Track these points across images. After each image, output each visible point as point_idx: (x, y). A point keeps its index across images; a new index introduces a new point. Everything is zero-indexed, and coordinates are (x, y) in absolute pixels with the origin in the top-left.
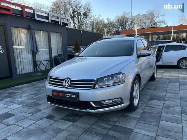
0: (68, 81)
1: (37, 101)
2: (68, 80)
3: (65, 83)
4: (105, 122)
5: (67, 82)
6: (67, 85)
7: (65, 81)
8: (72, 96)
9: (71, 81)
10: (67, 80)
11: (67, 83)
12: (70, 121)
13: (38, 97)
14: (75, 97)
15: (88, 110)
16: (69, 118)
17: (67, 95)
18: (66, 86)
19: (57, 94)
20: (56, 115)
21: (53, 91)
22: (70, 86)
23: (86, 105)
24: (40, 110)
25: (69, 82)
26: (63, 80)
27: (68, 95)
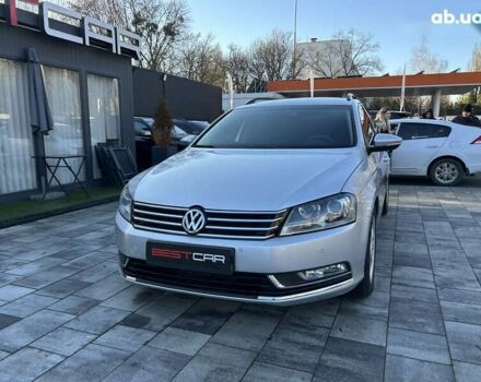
0: (200, 216)
1: (77, 276)
2: (198, 212)
3: (190, 220)
4: (302, 330)
5: (193, 218)
6: (195, 228)
7: (189, 215)
8: (214, 258)
9: (208, 215)
10: (194, 213)
11: (196, 221)
12: (202, 330)
13: (75, 264)
14: (223, 261)
15: (260, 298)
16: (193, 323)
17: (196, 256)
18: (191, 229)
19: (162, 253)
20: (153, 316)
21: (151, 244)
22: (204, 231)
23: (257, 282)
24: (97, 303)
25: (202, 217)
26: (183, 213)
27: (202, 257)
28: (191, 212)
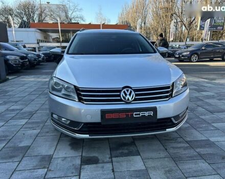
0: (131, 92)
3: (126, 95)
6: (130, 99)
7: (124, 92)
8: (146, 114)
9: (135, 91)
10: (128, 91)
11: (130, 95)
14: (152, 114)
15: (167, 130)
16: (122, 152)
17: (135, 115)
18: (128, 99)
22: (135, 100)
26: (120, 91)
27: (139, 114)
28: (125, 90)
